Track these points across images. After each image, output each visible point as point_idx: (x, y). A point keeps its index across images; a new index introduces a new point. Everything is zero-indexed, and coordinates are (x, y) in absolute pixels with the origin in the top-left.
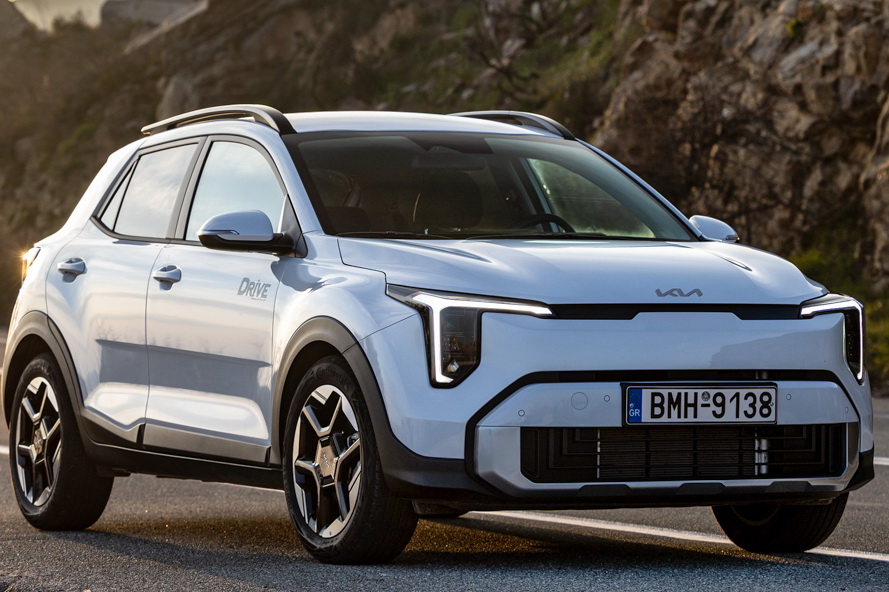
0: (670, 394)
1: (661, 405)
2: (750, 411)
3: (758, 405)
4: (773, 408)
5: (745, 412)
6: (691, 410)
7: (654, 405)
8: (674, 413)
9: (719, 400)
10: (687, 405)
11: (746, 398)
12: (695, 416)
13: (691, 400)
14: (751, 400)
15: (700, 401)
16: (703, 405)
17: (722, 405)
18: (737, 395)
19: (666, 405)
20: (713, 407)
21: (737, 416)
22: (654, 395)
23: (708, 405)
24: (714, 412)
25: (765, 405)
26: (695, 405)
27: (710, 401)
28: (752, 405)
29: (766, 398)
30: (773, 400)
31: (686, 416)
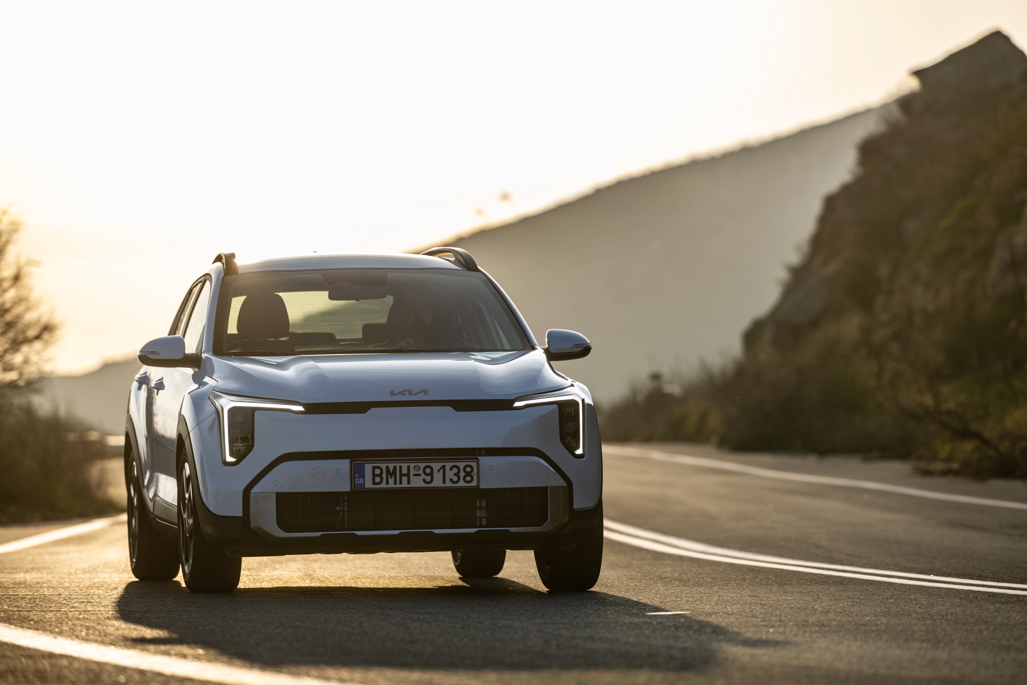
0: (387, 468)
1: (380, 475)
2: (455, 479)
3: (462, 474)
4: (475, 477)
5: (451, 480)
6: (405, 479)
7: (374, 476)
8: (391, 481)
9: (428, 471)
10: (401, 475)
11: (451, 469)
12: (409, 483)
13: (405, 471)
14: (455, 470)
15: (412, 472)
16: (415, 475)
17: (431, 474)
18: (444, 467)
19: (384, 475)
20: (423, 476)
21: (444, 482)
22: (374, 468)
23: (419, 475)
24: (424, 480)
25: (468, 474)
26: (408, 475)
27: (421, 472)
28: (457, 474)
29: (468, 469)
30: (475, 471)
31: (401, 483)
